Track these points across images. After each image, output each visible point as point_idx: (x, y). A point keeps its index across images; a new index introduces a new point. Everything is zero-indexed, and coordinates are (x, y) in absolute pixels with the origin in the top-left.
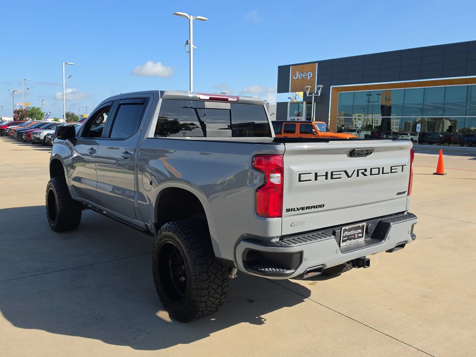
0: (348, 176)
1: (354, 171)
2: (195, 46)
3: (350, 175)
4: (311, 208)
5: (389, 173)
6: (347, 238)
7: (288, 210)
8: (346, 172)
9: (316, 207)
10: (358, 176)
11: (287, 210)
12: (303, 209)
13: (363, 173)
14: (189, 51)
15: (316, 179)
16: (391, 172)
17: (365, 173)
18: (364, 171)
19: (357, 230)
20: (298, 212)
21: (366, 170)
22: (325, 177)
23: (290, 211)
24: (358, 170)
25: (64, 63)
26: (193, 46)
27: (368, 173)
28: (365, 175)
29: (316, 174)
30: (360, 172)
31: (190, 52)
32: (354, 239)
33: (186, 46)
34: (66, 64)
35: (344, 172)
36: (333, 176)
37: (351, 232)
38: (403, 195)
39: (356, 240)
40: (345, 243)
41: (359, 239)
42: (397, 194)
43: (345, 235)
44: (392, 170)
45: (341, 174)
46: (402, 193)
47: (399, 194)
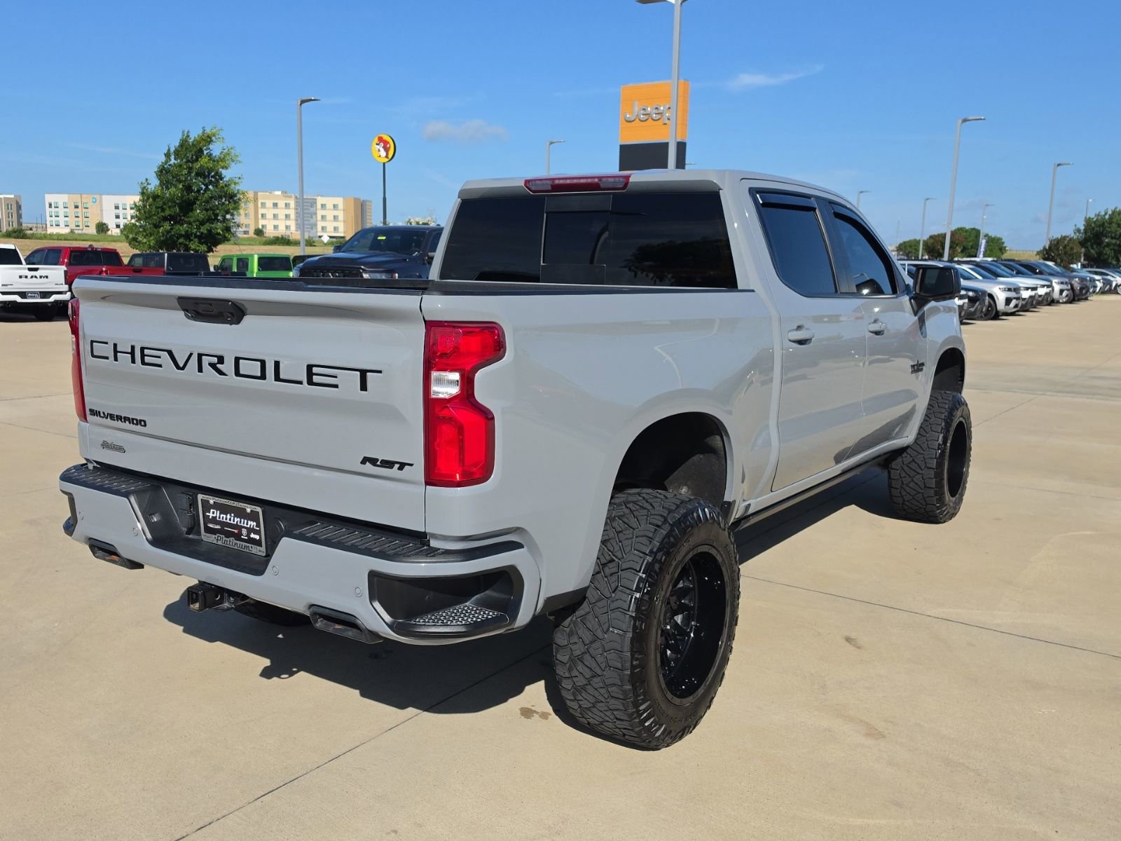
0: (178, 367)
1: (191, 354)
3: (181, 365)
4: (125, 421)
5: (301, 383)
6: (219, 527)
7: (92, 412)
8: (170, 353)
9: (133, 423)
10: (200, 370)
11: (90, 410)
12: (112, 417)
13: (213, 365)
15: (116, 358)
16: (310, 382)
17: (218, 365)
18: (215, 360)
19: (244, 519)
20: (106, 421)
21: (221, 360)
23: (94, 414)
24: (200, 356)
27: (228, 367)
28: (221, 373)
29: (115, 346)
30: (206, 360)
32: (238, 537)
35: (166, 353)
36: (146, 358)
37: (228, 516)
38: (394, 472)
39: (244, 544)
40: (214, 536)
41: (250, 545)
42: (364, 462)
43: (211, 517)
44: (314, 377)
45: (159, 357)
46: (388, 464)
47: (373, 461)
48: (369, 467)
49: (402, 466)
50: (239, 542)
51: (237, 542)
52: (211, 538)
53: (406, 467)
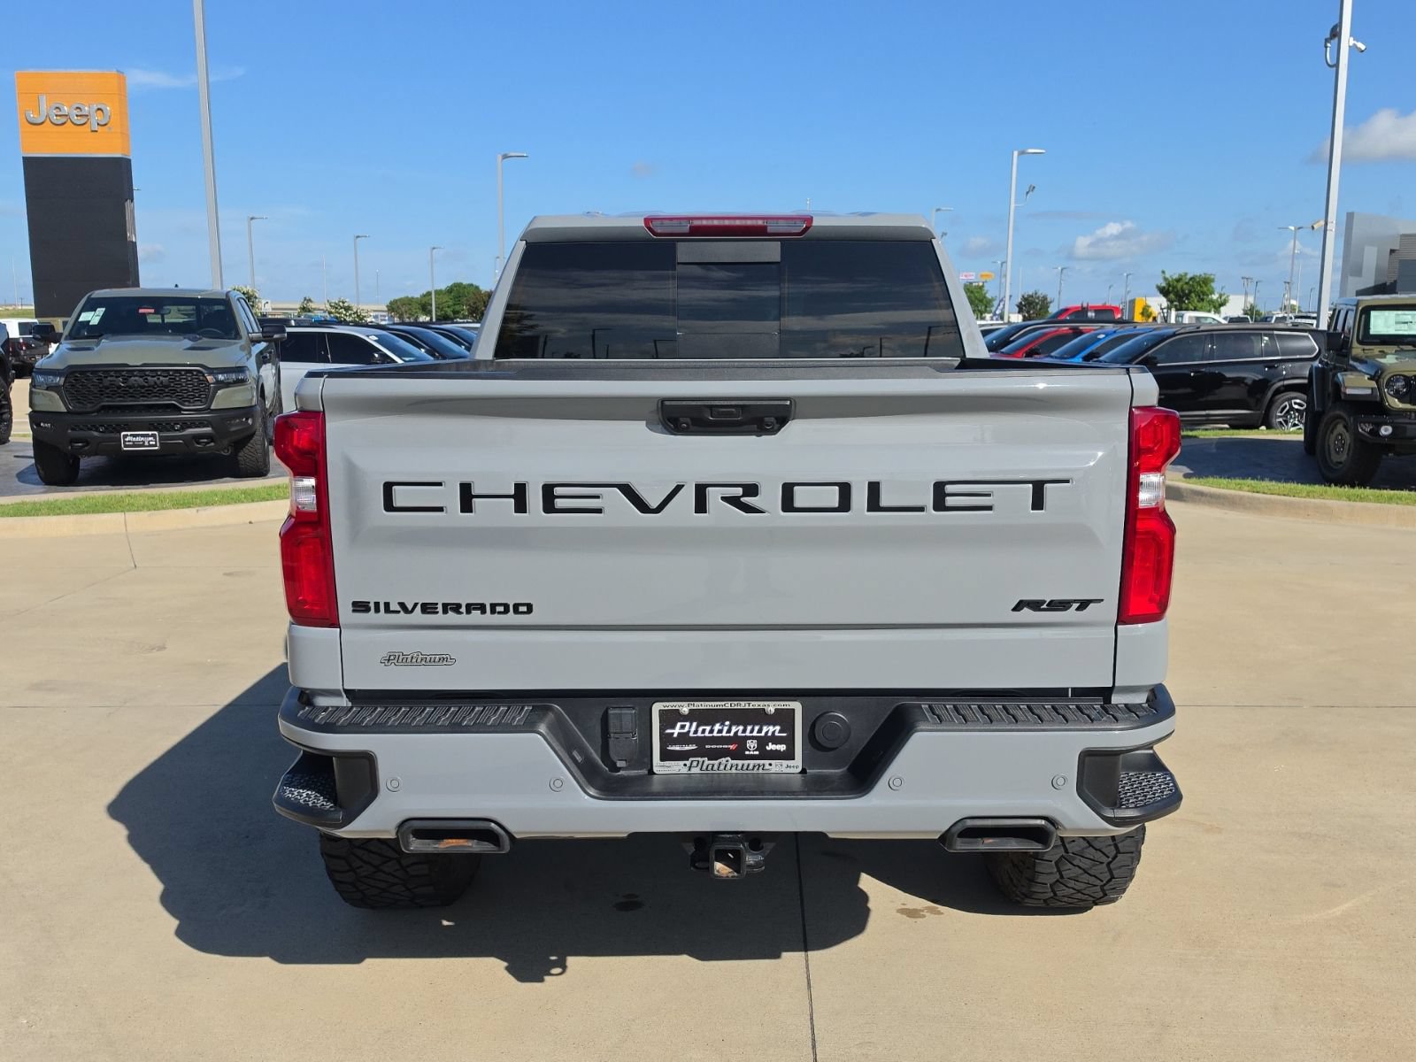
0: (643, 510)
1: (678, 488)
2: (1358, 41)
3: (653, 505)
4: (468, 612)
5: (921, 509)
6: (694, 747)
7: (361, 607)
8: (627, 490)
9: (493, 611)
10: (701, 508)
11: (355, 604)
12: (428, 608)
13: (732, 500)
14: (1335, 62)
15: (466, 506)
16: (939, 505)
17: (745, 499)
18: (739, 491)
19: (754, 724)
20: (402, 618)
21: (752, 490)
22: (512, 500)
23: (367, 610)
24: (704, 488)
25: (1016, 153)
26: (1352, 42)
27: (767, 499)
28: (750, 510)
29: (466, 490)
30: (714, 495)
31: (1337, 65)
32: (739, 754)
33: (1329, 45)
34: (1022, 153)
35: (616, 489)
36: (557, 500)
37: (717, 727)
38: (1071, 614)
39: (752, 762)
40: (682, 763)
41: (767, 762)
42: (1018, 607)
43: (675, 735)
44: (947, 498)
45: (598, 497)
46: (1062, 605)
47: (1035, 605)
48: (1027, 615)
49: (1084, 604)
50: (740, 762)
51: (735, 762)
52: (677, 767)
53: (1091, 605)
